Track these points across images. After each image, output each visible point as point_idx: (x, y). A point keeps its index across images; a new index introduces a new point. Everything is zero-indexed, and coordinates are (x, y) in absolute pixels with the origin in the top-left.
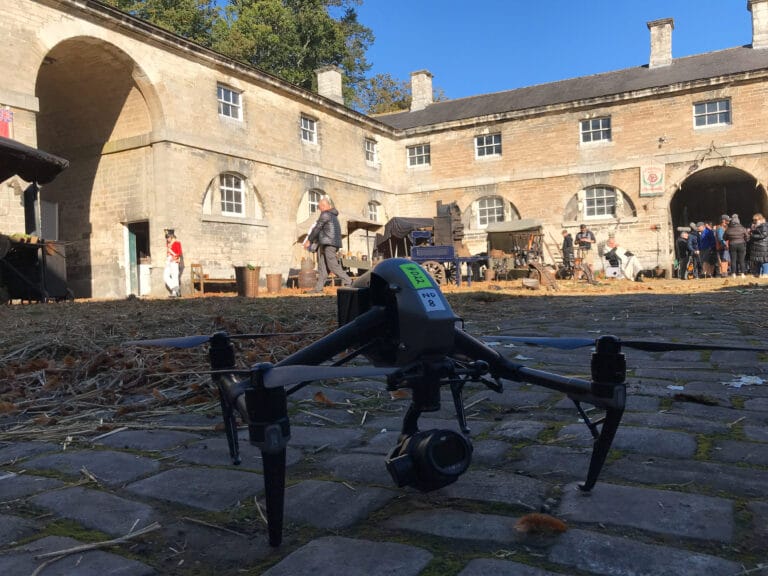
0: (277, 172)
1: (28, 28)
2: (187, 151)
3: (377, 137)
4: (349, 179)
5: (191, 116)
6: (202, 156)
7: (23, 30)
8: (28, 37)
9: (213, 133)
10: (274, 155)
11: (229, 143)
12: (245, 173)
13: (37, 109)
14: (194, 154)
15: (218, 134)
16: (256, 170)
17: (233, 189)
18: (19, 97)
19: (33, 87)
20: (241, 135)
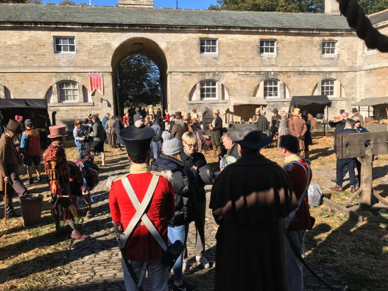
0: (239, 75)
1: (108, 42)
2: (181, 74)
3: (336, 38)
4: (301, 69)
5: (183, 58)
6: (190, 75)
7: (106, 44)
8: (108, 45)
9: (197, 63)
10: (238, 66)
11: (206, 66)
12: (216, 78)
13: (111, 71)
14: (184, 75)
15: (200, 63)
16: (223, 76)
17: (211, 87)
18: (104, 68)
19: (110, 63)
20: (214, 60)
